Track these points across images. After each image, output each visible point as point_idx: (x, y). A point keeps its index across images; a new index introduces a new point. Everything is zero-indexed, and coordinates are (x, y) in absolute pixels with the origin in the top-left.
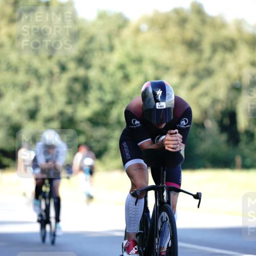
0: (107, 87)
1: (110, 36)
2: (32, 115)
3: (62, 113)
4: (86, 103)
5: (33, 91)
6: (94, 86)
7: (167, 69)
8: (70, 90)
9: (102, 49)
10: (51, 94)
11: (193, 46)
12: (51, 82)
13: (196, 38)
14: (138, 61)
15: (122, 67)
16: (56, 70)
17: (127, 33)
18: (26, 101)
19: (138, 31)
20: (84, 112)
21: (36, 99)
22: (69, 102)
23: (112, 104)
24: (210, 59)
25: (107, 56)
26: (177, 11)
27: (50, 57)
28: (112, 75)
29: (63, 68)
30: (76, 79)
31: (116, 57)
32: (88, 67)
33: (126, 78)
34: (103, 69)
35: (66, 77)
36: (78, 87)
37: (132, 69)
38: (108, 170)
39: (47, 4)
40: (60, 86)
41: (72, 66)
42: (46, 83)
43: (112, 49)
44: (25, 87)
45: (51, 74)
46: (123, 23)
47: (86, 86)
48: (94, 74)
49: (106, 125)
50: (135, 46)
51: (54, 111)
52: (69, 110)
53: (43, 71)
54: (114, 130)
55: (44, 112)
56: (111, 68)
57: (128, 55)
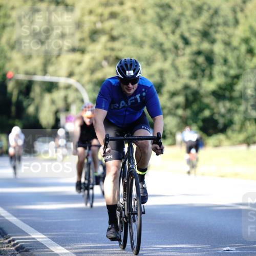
3: (186, 87)
4: (211, 78)
5: (157, 65)
12: (177, 55)
15: (246, 41)
16: (181, 44)
20: (209, 86)
21: (161, 72)
22: (194, 76)
27: (173, 32)
29: (187, 43)
31: (240, 32)
32: (213, 42)
33: (251, 52)
34: (227, 44)
36: (201, 59)
47: (210, 60)
48: (218, 48)
49: (231, 99)
52: (193, 84)
53: (168, 45)
56: (235, 42)
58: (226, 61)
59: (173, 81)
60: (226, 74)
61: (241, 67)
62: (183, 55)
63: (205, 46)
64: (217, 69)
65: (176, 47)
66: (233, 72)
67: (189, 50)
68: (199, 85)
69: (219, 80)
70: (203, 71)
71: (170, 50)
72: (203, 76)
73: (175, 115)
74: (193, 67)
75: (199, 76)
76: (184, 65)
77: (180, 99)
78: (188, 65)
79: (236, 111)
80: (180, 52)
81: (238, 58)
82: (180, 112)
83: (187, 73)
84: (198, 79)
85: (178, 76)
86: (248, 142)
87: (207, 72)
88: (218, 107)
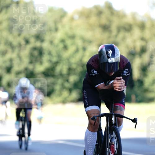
0: (54, 53)
1: (56, 22)
2: (9, 70)
3: (26, 69)
4: (41, 63)
5: (9, 56)
6: (46, 52)
7: (90, 42)
8: (31, 55)
9: (50, 30)
10: (19, 57)
11: (105, 28)
12: (20, 51)
13: (107, 23)
14: (73, 37)
15: (63, 41)
16: (23, 42)
17: (65, 20)
18: (5, 62)
19: (72, 19)
20: (40, 68)
21: (11, 60)
22: (31, 62)
23: (57, 63)
24: (116, 36)
25: (54, 34)
26: (96, 7)
27: (19, 35)
28: (57, 46)
29: (27, 42)
30: (35, 49)
31: (59, 35)
32: (42, 41)
33: (65, 48)
34: (51, 42)
35: (29, 47)
36: (36, 53)
37: (69, 42)
38: (54, 103)
39: (18, 3)
40: (26, 52)
41: (32, 40)
42: (17, 50)
43: (56, 30)
44: (4, 53)
45: (20, 45)
46: (63, 14)
47: (41, 52)
48: (46, 45)
49: (53, 76)
50: (71, 28)
51: (22, 67)
52: (31, 67)
53: (15, 43)
54: (58, 79)
55: (16, 68)
56: (56, 41)
57: (66, 34)
58: (50, 53)
60: (50, 61)
61: (59, 56)
63: (38, 44)
64: (45, 58)
66: (55, 59)
79: (57, 83)
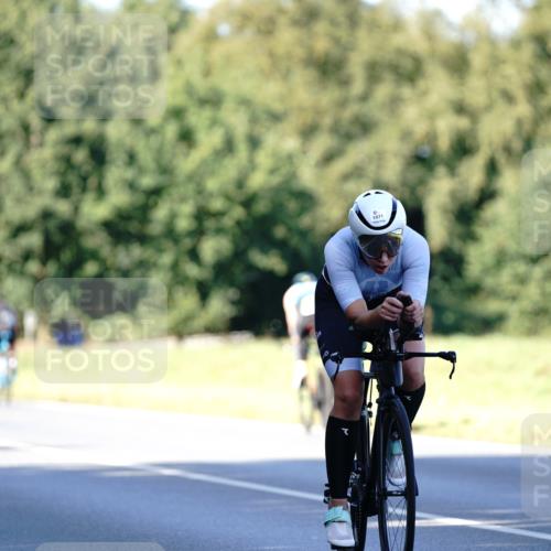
0: (146, 157)
3: (47, 215)
4: (101, 192)
8: (67, 162)
11: (328, 69)
13: (336, 52)
14: (213, 100)
15: (177, 113)
19: (211, 37)
20: (95, 211)
22: (64, 191)
23: (156, 192)
24: (364, 98)
27: (22, 95)
29: (50, 120)
30: (77, 141)
33: (187, 137)
36: (81, 155)
45: (24, 129)
47: (99, 154)
49: (143, 239)
51: (31, 210)
52: (63, 208)
57: (189, 90)
58: (132, 158)
59: (19, 200)
60: (132, 186)
61: (165, 170)
62: (41, 145)
63: (89, 126)
64: (115, 174)
65: (26, 128)
66: (147, 181)
67: (53, 134)
68: (76, 209)
69: (118, 198)
70: (84, 179)
71: (13, 134)
72: (84, 190)
73: (22, 274)
74: (62, 170)
75: (76, 190)
76: (43, 166)
77: (34, 240)
78: (53, 166)
79: (155, 265)
80: (34, 139)
81: (159, 152)
82: (33, 267)
83: (51, 184)
84: (74, 198)
85: (30, 188)
86: (180, 332)
87: (92, 182)
88: (115, 256)
